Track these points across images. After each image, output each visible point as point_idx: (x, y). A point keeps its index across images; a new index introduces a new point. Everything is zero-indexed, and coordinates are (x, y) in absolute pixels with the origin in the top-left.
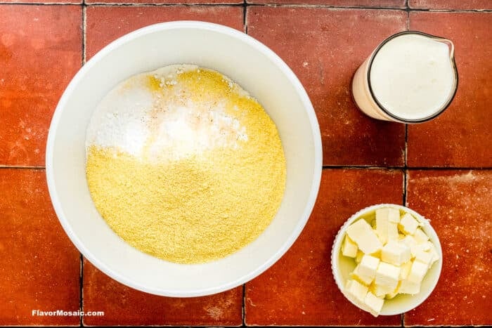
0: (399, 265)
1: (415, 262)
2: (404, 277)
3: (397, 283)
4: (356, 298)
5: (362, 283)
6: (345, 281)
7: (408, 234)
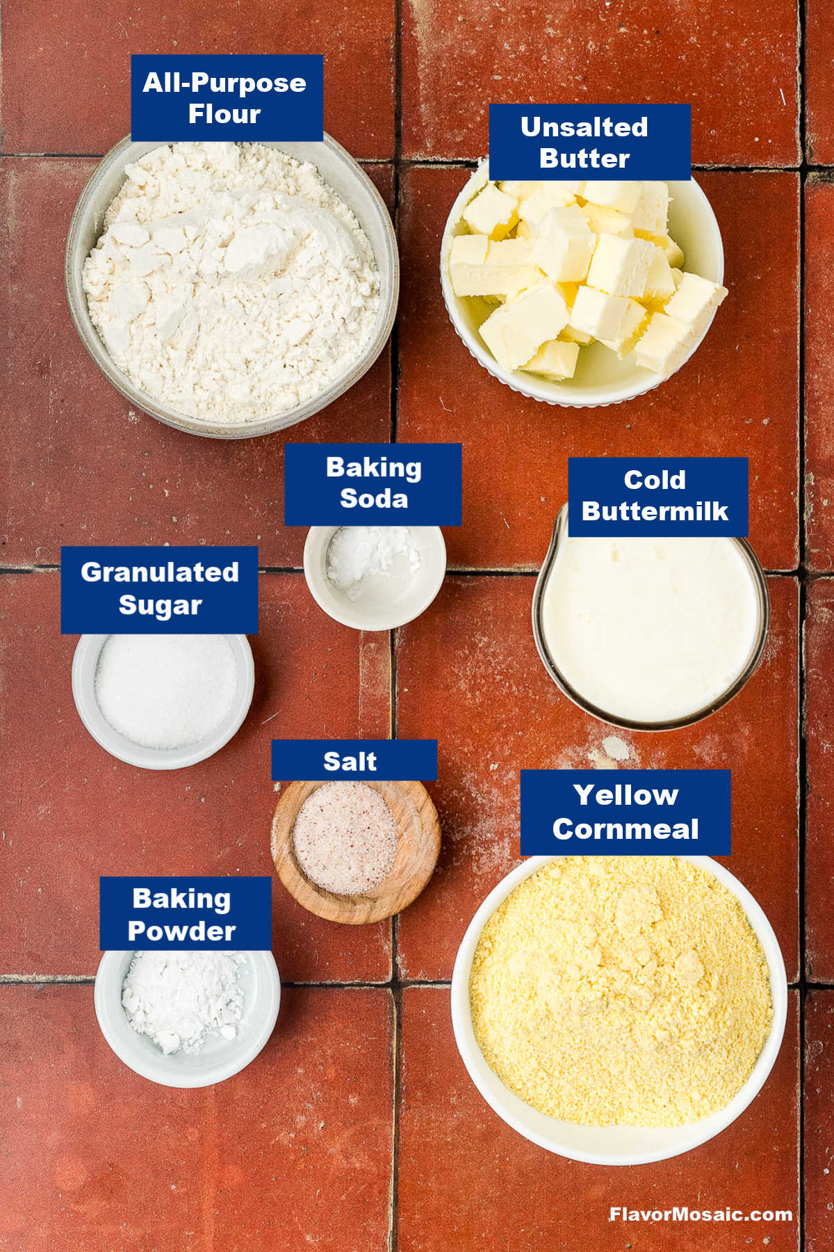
0: (594, 236)
1: (585, 197)
2: (624, 224)
3: (641, 241)
4: (682, 345)
5: (643, 328)
6: (639, 371)
7: (515, 213)
